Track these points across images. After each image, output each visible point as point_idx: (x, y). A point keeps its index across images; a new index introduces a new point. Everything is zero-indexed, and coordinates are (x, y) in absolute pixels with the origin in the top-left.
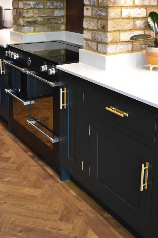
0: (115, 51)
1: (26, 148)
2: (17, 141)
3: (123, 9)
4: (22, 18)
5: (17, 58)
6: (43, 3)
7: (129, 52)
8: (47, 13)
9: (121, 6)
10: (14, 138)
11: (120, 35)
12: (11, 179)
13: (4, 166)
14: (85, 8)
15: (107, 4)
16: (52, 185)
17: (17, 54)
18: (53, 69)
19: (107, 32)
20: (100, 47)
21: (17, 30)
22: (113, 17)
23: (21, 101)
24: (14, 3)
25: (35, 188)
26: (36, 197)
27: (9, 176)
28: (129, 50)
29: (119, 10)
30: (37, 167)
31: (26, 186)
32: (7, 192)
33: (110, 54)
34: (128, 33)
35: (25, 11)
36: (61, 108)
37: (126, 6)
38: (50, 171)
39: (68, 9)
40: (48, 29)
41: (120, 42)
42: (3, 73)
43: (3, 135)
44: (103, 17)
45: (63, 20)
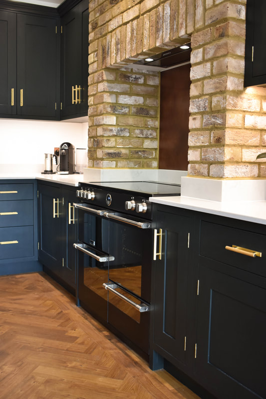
0: (235, 175)
1: (99, 326)
2: (88, 317)
3: (246, 116)
4: (100, 148)
5: (92, 198)
6: (129, 130)
7: (253, 178)
8: (135, 143)
9: (244, 111)
10: (83, 313)
11: (242, 152)
12: (78, 364)
13: (68, 347)
14: (191, 118)
15: (225, 106)
16: (138, 375)
17: (93, 193)
18: (144, 204)
19: (224, 146)
20: (214, 169)
21: (93, 166)
22: (233, 125)
23: (96, 257)
24: (91, 130)
25: (113, 378)
26: (114, 390)
27: (75, 361)
28: (255, 175)
29: (241, 115)
30: (116, 351)
31: (99, 375)
32: (71, 382)
33: (227, 177)
34: (254, 150)
35: (105, 139)
36: (155, 259)
37: (250, 112)
38: (135, 357)
39: (162, 139)
40: (135, 166)
41: (242, 162)
42: (72, 222)
43: (69, 309)
44: (219, 126)
45: (155, 154)
